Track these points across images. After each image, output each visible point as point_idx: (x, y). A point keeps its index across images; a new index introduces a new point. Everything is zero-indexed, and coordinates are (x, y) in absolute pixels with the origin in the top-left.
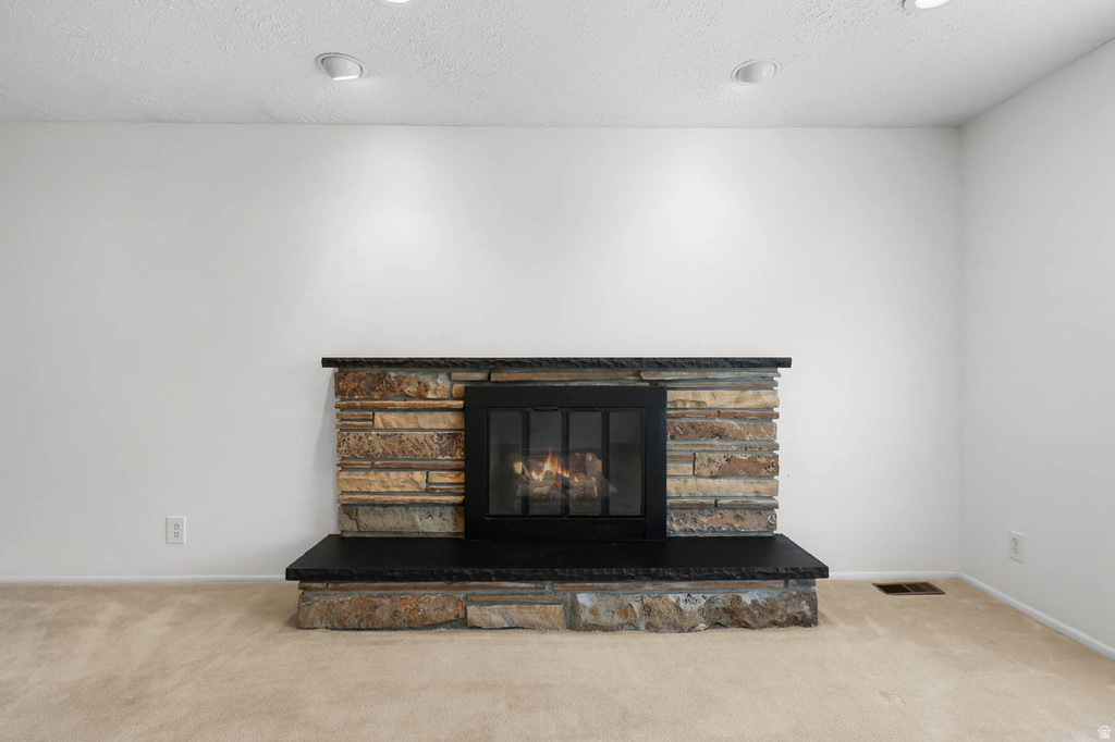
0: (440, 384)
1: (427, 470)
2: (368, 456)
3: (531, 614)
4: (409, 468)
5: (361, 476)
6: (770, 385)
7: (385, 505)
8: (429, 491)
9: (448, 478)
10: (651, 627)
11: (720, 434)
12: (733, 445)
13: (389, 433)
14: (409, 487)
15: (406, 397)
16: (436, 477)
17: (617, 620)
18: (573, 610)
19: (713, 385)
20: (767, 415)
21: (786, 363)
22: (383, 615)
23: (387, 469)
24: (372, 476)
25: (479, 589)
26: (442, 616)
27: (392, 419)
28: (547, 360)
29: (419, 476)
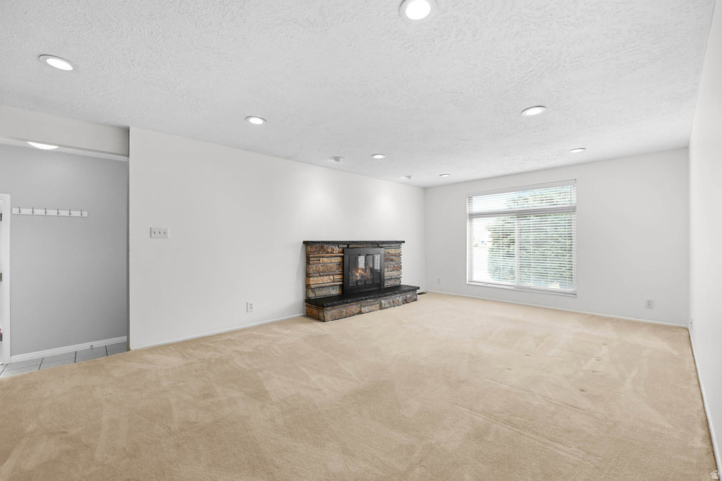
0: (337, 249)
1: (333, 275)
2: (318, 272)
3: (373, 308)
4: (329, 275)
5: (316, 278)
6: (399, 247)
7: (322, 287)
8: (333, 282)
9: (339, 277)
10: (394, 306)
11: (392, 261)
12: (394, 263)
13: (324, 265)
14: (329, 281)
15: (328, 253)
16: (336, 277)
17: (389, 305)
18: (381, 304)
19: (390, 247)
20: (399, 255)
21: (404, 242)
22: (344, 314)
23: (323, 276)
24: (319, 278)
25: (363, 303)
26: (355, 312)
27: (325, 259)
28: (366, 242)
29: (331, 277)
